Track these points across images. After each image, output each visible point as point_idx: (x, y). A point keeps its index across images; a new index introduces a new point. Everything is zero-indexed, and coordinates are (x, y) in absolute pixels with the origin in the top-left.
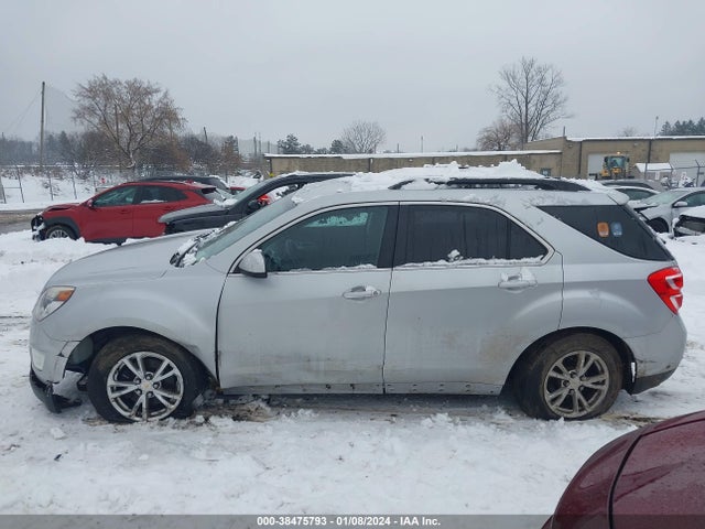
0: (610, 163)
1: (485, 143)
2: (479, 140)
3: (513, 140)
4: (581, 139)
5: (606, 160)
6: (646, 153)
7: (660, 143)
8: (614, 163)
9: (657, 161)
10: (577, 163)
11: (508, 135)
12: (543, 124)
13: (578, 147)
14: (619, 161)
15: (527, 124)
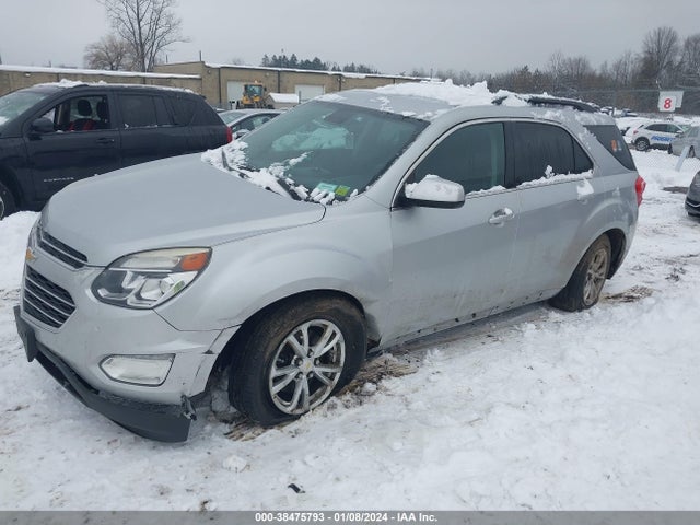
0: (248, 91)
1: (94, 62)
2: (86, 58)
3: (127, 61)
4: (219, 66)
5: (246, 87)
6: (276, 84)
7: (287, 75)
8: (253, 92)
9: (285, 92)
10: (216, 90)
11: (120, 55)
12: (158, 48)
13: (217, 73)
14: (257, 89)
15: (142, 45)
